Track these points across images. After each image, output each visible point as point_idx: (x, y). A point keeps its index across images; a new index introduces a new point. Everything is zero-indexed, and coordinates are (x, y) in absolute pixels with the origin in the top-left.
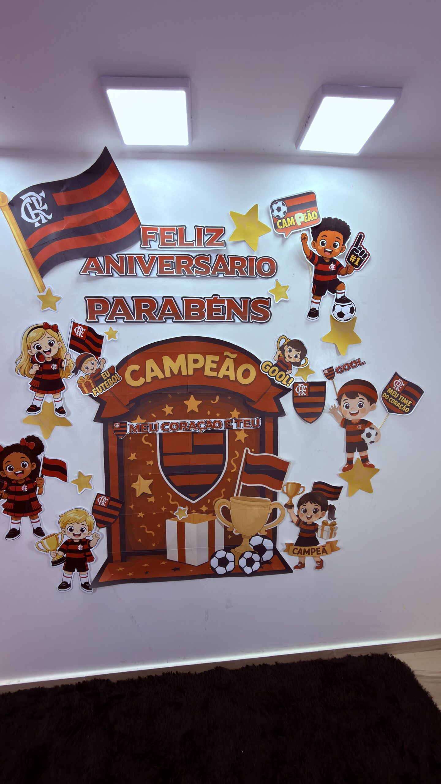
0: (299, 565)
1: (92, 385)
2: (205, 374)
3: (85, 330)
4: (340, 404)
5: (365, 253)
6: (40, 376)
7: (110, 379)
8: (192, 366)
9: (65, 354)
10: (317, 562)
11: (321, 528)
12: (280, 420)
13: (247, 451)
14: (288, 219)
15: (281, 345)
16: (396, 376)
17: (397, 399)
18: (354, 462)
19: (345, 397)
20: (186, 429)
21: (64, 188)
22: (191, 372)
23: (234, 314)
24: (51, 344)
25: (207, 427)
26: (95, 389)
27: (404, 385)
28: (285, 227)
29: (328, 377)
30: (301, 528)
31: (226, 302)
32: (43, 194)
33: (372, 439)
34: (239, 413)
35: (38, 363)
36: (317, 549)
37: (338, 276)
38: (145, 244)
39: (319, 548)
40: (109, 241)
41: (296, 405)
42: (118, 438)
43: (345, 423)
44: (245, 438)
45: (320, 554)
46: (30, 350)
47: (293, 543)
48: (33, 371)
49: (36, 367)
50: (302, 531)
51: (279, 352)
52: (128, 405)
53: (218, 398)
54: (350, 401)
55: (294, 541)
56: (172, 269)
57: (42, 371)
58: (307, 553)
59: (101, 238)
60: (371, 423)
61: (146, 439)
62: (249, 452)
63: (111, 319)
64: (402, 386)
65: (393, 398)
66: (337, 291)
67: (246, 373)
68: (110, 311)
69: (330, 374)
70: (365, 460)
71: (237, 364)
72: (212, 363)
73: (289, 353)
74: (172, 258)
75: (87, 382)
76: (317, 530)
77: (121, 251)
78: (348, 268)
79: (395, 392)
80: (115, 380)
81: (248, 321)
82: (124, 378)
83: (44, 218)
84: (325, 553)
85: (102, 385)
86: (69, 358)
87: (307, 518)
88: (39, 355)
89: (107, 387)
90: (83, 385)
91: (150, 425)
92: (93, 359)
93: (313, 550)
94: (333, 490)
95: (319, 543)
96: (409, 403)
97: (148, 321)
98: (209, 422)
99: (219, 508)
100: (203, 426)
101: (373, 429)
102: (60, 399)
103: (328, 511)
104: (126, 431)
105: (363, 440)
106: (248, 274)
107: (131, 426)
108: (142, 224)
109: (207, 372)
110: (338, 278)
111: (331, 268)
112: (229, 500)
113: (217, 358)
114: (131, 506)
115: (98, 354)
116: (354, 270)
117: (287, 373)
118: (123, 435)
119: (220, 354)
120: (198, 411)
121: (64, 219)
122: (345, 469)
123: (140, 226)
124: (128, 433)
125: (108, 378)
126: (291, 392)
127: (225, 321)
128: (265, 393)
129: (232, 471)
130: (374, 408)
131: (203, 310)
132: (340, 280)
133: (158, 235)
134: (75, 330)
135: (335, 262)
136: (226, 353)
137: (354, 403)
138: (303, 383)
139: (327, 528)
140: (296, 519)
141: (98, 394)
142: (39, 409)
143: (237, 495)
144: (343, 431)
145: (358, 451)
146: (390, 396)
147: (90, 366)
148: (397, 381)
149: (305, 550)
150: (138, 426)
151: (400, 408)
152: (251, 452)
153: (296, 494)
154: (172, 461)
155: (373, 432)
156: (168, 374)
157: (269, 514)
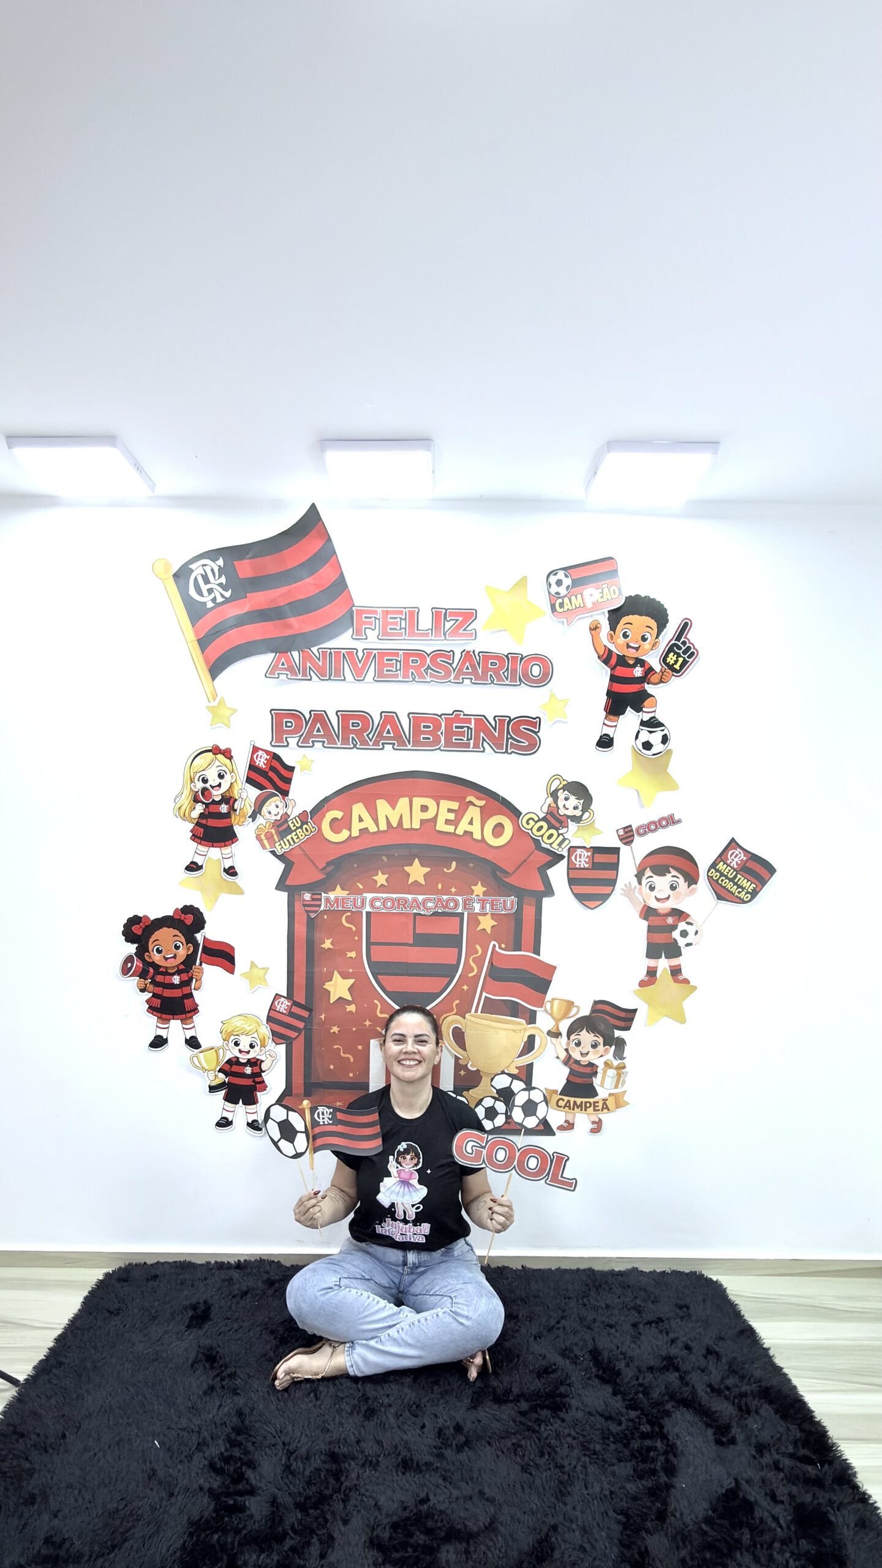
0: (566, 1125)
1: (275, 836)
2: (437, 828)
3: (268, 757)
4: (640, 883)
5: (692, 650)
6: (204, 822)
7: (300, 830)
8: (419, 816)
9: (240, 791)
10: (593, 1123)
11: (602, 1072)
12: (546, 901)
13: (494, 946)
14: (573, 598)
15: (553, 788)
16: (733, 843)
17: (731, 880)
18: (658, 975)
19: (648, 873)
20: (406, 908)
21: (250, 556)
22: (416, 825)
23: (483, 739)
24: (221, 776)
25: (436, 906)
26: (279, 843)
27: (745, 858)
28: (568, 609)
29: (624, 841)
30: (571, 1069)
31: (473, 721)
32: (221, 562)
33: (688, 940)
34: (485, 889)
35: (203, 803)
36: (594, 1103)
37: (646, 685)
38: (359, 634)
39: (598, 1102)
40: (307, 629)
41: (572, 882)
42: (308, 916)
43: (648, 913)
44: (493, 927)
45: (599, 1110)
46: (193, 784)
47: (557, 1091)
48: (195, 814)
49: (199, 808)
50: (572, 1073)
51: (550, 800)
52: (324, 868)
53: (454, 864)
54: (657, 880)
55: (560, 1089)
56: (396, 671)
57: (207, 813)
58: (578, 1108)
59: (297, 624)
60: (688, 916)
61: (348, 920)
62: (497, 949)
63: (305, 742)
64: (742, 860)
65: (727, 877)
66: (644, 709)
67: (498, 830)
68: (304, 730)
69: (628, 835)
70: (676, 972)
71: (485, 815)
72: (448, 812)
73: (565, 802)
74: (397, 655)
75: (268, 832)
76: (595, 1074)
77: (325, 642)
78: (663, 673)
79: (729, 868)
80: (307, 831)
81: (504, 751)
82: (320, 829)
83: (219, 595)
84: (605, 1111)
85: (289, 837)
86: (245, 797)
87: (582, 1054)
88: (204, 790)
89: (296, 841)
90: (263, 837)
91: (355, 899)
92: (277, 800)
93: (588, 1105)
94: (623, 1015)
95: (597, 1095)
96: (751, 887)
97: (358, 746)
98: (440, 900)
99: (448, 1028)
100: (430, 905)
101: (691, 924)
102: (230, 855)
103: (613, 1047)
104: (320, 906)
105: (675, 940)
106: (507, 680)
107: (328, 900)
108: (356, 605)
109: (441, 826)
110: (646, 688)
111: (638, 672)
112: (464, 1018)
113: (455, 805)
114: (322, 1015)
115: (285, 793)
116: (673, 677)
117: (560, 832)
118: (316, 912)
119: (460, 799)
120: (423, 883)
121: (246, 597)
122: (642, 984)
123: (354, 608)
124: (322, 908)
125: (297, 828)
126: (565, 861)
127: (470, 749)
128: (525, 861)
129: (471, 975)
130: (693, 892)
131: (439, 733)
132: (649, 691)
133: (377, 621)
134: (255, 756)
135: (642, 663)
136: (469, 798)
137: (662, 883)
138: (584, 847)
139: (611, 1072)
140: (563, 1055)
141: (283, 850)
142: (201, 867)
143: (476, 1011)
144: (644, 924)
145: (666, 958)
146: (722, 875)
147: (274, 811)
148: (734, 852)
149: (575, 1102)
150: (337, 900)
151: (736, 894)
152: (500, 948)
153: (565, 1016)
154: (383, 955)
155: (691, 930)
156: (383, 826)
157: (523, 1043)
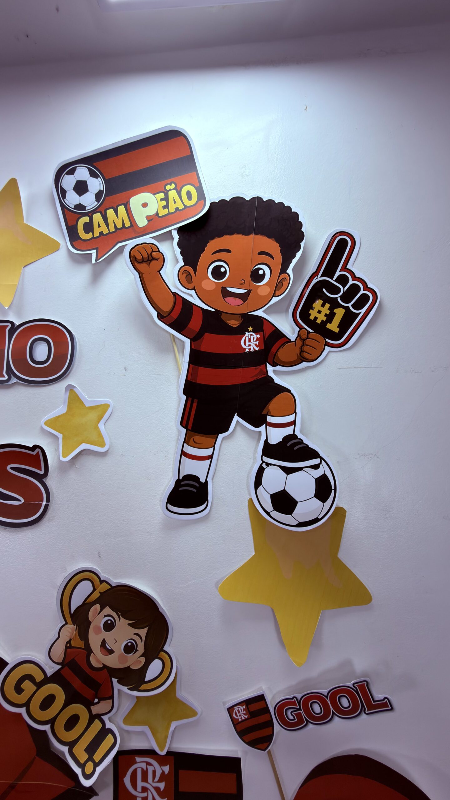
5: (362, 292)
14: (110, 213)
15: (76, 602)
37: (270, 368)
66: (270, 419)
73: (104, 634)
78: (303, 341)
110: (271, 374)
111: (248, 343)
116: (327, 349)
117: (95, 710)
126: (108, 790)
132: (278, 380)
